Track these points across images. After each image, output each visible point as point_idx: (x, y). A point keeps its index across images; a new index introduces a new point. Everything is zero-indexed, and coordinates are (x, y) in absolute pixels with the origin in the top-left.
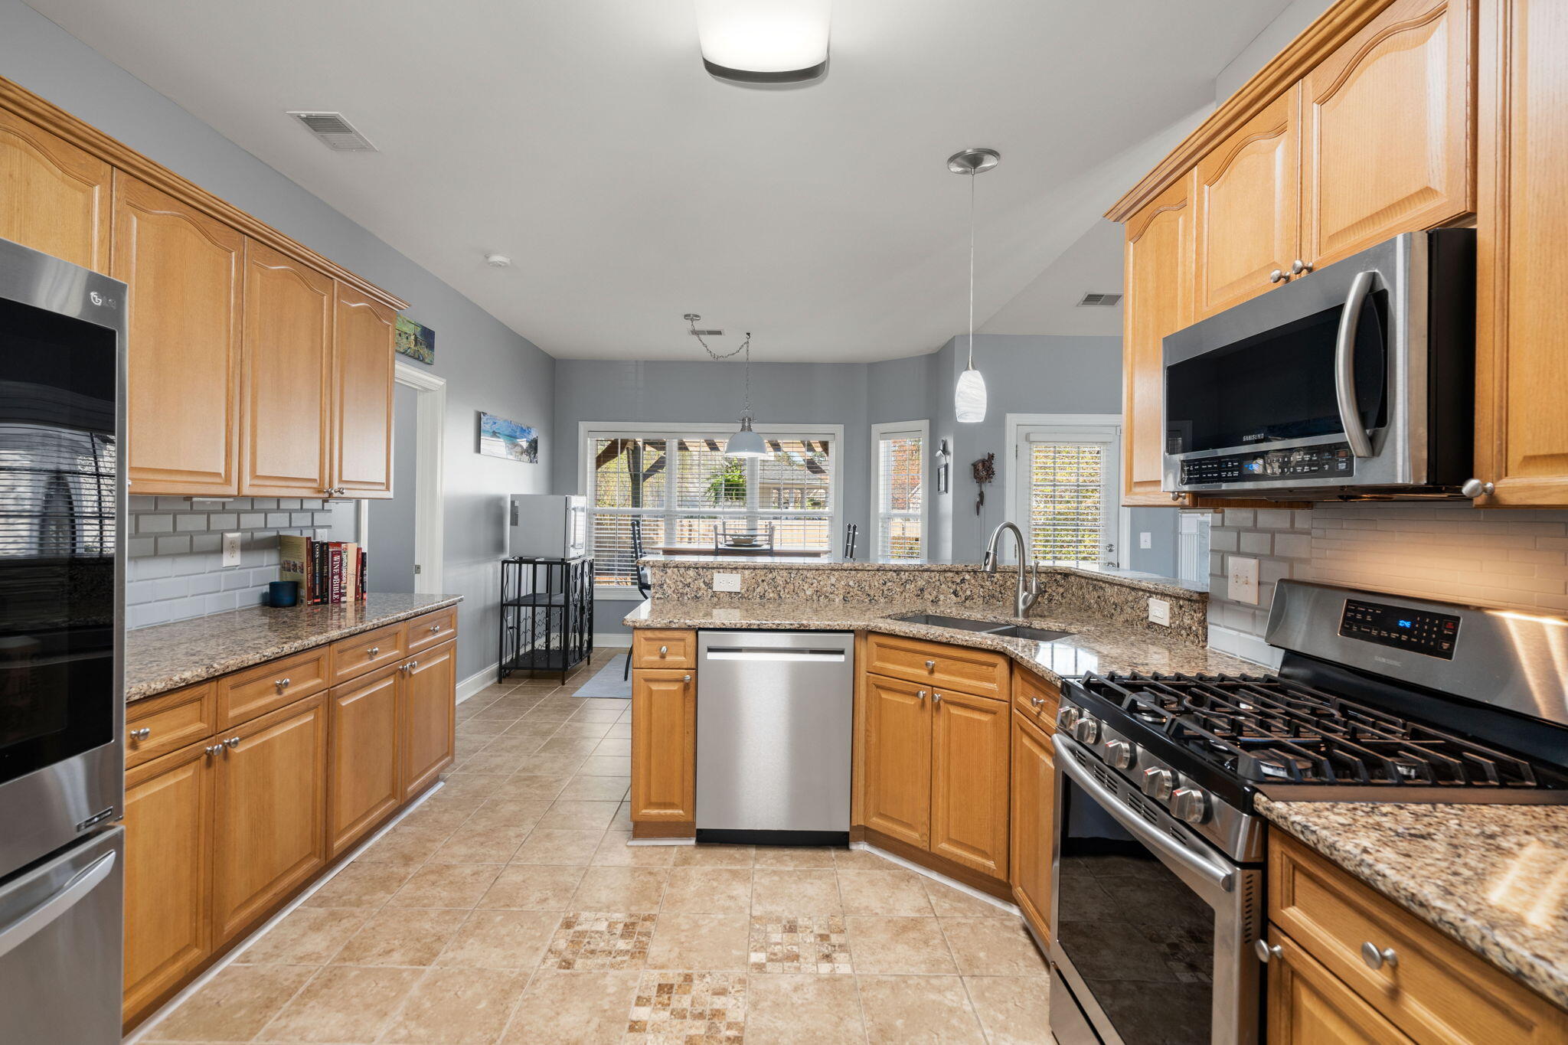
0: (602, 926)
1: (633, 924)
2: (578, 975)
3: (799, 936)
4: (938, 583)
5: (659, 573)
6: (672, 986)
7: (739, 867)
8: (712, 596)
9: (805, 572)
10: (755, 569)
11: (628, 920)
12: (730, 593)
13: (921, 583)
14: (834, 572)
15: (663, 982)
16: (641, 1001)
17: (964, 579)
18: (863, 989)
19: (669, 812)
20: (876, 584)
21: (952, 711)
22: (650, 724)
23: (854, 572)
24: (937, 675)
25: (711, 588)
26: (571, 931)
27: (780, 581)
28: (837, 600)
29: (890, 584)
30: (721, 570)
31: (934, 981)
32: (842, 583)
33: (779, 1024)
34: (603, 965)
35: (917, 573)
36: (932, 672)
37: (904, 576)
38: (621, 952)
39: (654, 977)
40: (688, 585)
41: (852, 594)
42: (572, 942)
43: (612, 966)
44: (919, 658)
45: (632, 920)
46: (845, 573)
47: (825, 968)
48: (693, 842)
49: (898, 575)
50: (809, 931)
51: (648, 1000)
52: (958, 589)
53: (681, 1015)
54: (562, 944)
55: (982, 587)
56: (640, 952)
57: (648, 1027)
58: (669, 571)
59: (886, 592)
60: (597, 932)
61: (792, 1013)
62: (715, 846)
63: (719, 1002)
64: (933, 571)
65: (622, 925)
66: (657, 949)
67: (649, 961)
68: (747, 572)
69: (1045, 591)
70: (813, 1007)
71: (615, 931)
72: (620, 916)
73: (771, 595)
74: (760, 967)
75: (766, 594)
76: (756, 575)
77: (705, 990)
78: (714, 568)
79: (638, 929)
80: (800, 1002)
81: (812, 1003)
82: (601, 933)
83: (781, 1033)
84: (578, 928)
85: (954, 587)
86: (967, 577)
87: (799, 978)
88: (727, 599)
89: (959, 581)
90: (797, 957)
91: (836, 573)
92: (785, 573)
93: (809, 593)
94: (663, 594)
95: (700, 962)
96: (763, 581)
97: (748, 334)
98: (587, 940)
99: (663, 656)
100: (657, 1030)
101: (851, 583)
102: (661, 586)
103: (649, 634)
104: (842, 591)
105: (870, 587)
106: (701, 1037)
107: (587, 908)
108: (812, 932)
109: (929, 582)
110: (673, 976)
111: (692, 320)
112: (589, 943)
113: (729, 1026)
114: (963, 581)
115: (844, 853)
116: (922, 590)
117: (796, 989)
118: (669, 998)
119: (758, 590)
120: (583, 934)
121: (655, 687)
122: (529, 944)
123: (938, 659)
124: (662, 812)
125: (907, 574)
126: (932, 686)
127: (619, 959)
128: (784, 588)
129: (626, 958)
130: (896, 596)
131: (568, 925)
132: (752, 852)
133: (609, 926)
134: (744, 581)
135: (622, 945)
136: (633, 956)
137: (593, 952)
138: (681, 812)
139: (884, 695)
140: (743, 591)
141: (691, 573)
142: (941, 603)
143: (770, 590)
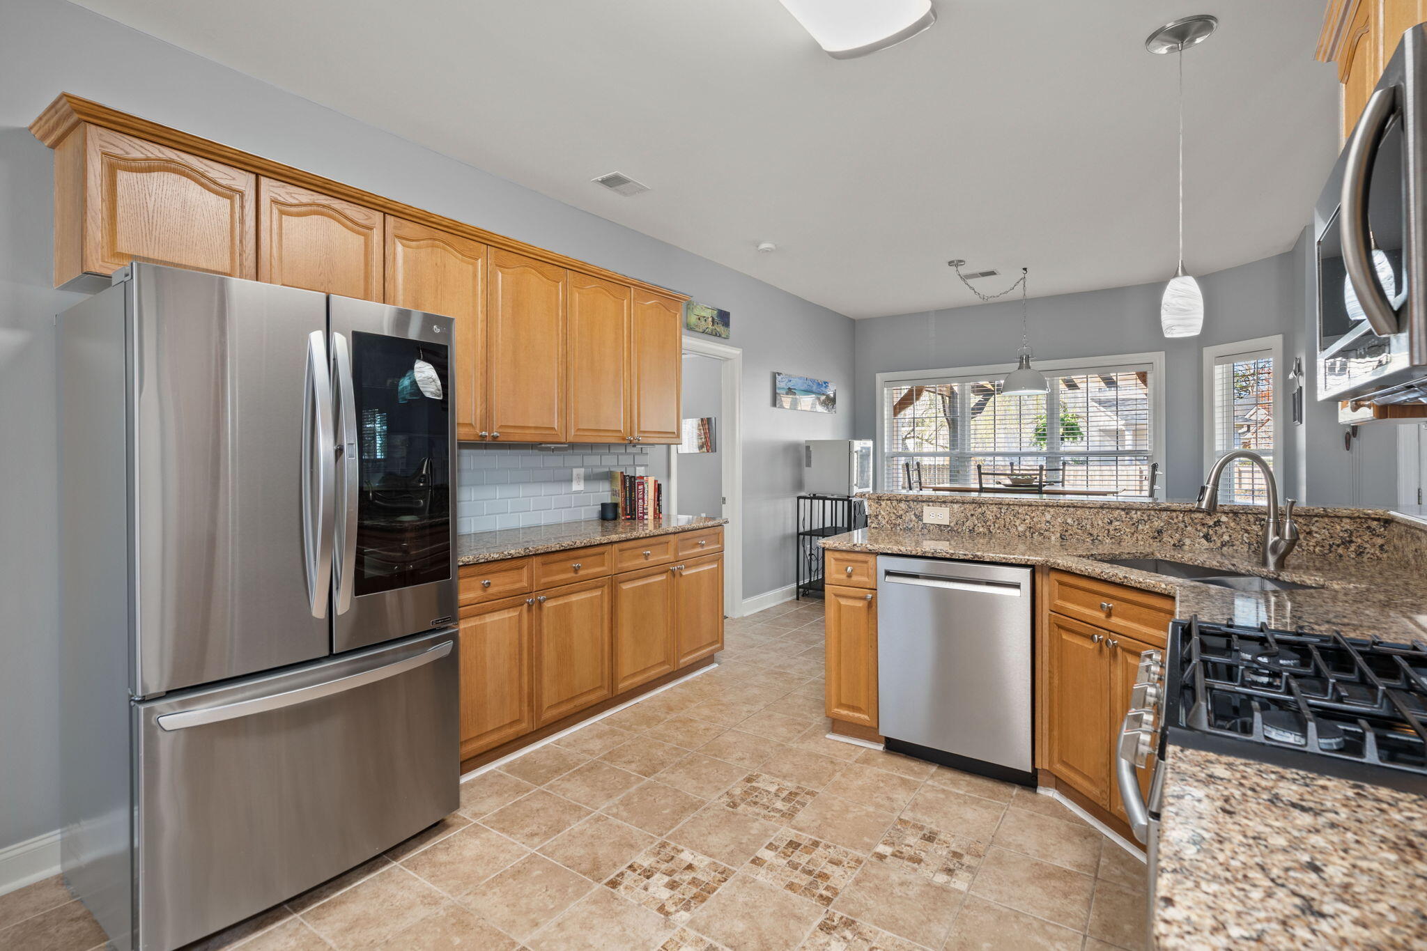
0: (773, 789)
1: (796, 794)
2: (737, 814)
3: (931, 847)
4: (1182, 525)
5: (874, 505)
6: (800, 845)
7: (912, 778)
8: (922, 528)
9: (1017, 508)
10: (963, 503)
11: (794, 790)
12: (940, 526)
13: (1158, 524)
14: (1049, 509)
15: (795, 840)
16: (771, 847)
17: (1219, 521)
18: (967, 907)
19: (857, 715)
20: (1100, 523)
21: (1129, 660)
22: (839, 632)
23: (1072, 509)
24: (1114, 620)
25: (922, 520)
26: (749, 785)
27: (990, 516)
28: (1053, 538)
29: (1117, 523)
30: (931, 504)
31: (1049, 928)
32: (1059, 520)
33: (871, 903)
34: (758, 814)
35: (1152, 513)
36: (1109, 615)
37: (1136, 516)
38: (775, 810)
39: (791, 834)
40: (900, 517)
41: (1070, 532)
42: (745, 792)
43: (764, 817)
44: (1097, 599)
45: (797, 791)
46: (1063, 510)
47: (941, 879)
48: (881, 747)
49: (1127, 514)
50: (945, 845)
51: (776, 848)
52: (1211, 532)
53: (795, 866)
54: (738, 791)
55: (1247, 531)
56: (790, 815)
57: (766, 865)
58: (883, 503)
59: (1112, 532)
60: (767, 791)
61: (887, 899)
62: (899, 756)
63: (829, 869)
64: (1175, 511)
65: (788, 792)
66: (802, 817)
67: (794, 822)
68: (956, 506)
69: (1351, 542)
70: (910, 902)
71: (780, 794)
72: (790, 785)
73: (981, 530)
74: (881, 857)
75: (976, 529)
76: (965, 509)
77: (824, 856)
78: (924, 501)
79: (798, 798)
80: (900, 894)
81: (910, 899)
82: (769, 792)
83: (868, 909)
84: (754, 784)
85: (1205, 530)
86: (1224, 519)
87: (911, 877)
88: (936, 530)
89: (1211, 523)
90: (919, 861)
91: (1052, 510)
92: (995, 508)
93: (1021, 529)
94: (878, 524)
95: (832, 836)
96: (972, 515)
97: (1025, 269)
98: (756, 794)
99: (849, 576)
100: (771, 868)
101: (1069, 521)
102: (876, 516)
103: (838, 555)
104: (1059, 529)
105: (1092, 525)
106: (800, 886)
107: (769, 773)
108: (947, 847)
109: (1169, 523)
110: (806, 838)
111: (957, 266)
112: (756, 796)
113: (827, 888)
114: (1218, 523)
115: (1028, 794)
116: (1160, 532)
117: (902, 884)
118: (792, 852)
119: (967, 524)
120: (755, 789)
121: (843, 602)
122: (716, 784)
123: (1116, 602)
124: (851, 714)
125: (1139, 513)
126: (1110, 631)
127: (772, 814)
128: (994, 523)
129: (778, 815)
130: (1125, 537)
131: (749, 780)
132: (933, 769)
133: (778, 790)
134: (952, 514)
135: (779, 805)
136: (783, 815)
137: (755, 803)
138: (866, 717)
139: (1065, 636)
140: (952, 524)
141: (903, 505)
142: (1186, 548)
143: (979, 525)
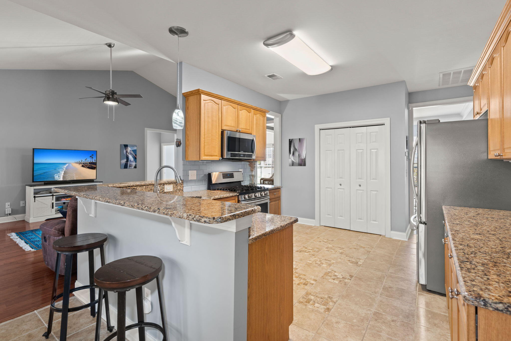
0: (316, 305)
1: (306, 302)
2: (327, 294)
6: (303, 284)
11: (308, 304)
15: (305, 286)
16: (313, 284)
26: (327, 307)
34: (319, 294)
38: (314, 296)
39: (306, 287)
42: (328, 303)
43: (317, 293)
45: (306, 303)
51: (310, 284)
53: (304, 279)
54: (331, 304)
56: (308, 294)
57: (313, 279)
60: (319, 304)
65: (310, 303)
67: (306, 291)
72: (310, 306)
79: (305, 300)
82: (318, 303)
84: (325, 307)
98: (323, 302)
100: (311, 279)
106: (302, 275)
107: (321, 313)
110: (302, 286)
112: (322, 301)
118: (305, 282)
120: (324, 305)
122: (342, 307)
129: (312, 294)
131: (328, 310)
133: (314, 304)
135: (312, 297)
136: (310, 294)
137: (322, 298)
